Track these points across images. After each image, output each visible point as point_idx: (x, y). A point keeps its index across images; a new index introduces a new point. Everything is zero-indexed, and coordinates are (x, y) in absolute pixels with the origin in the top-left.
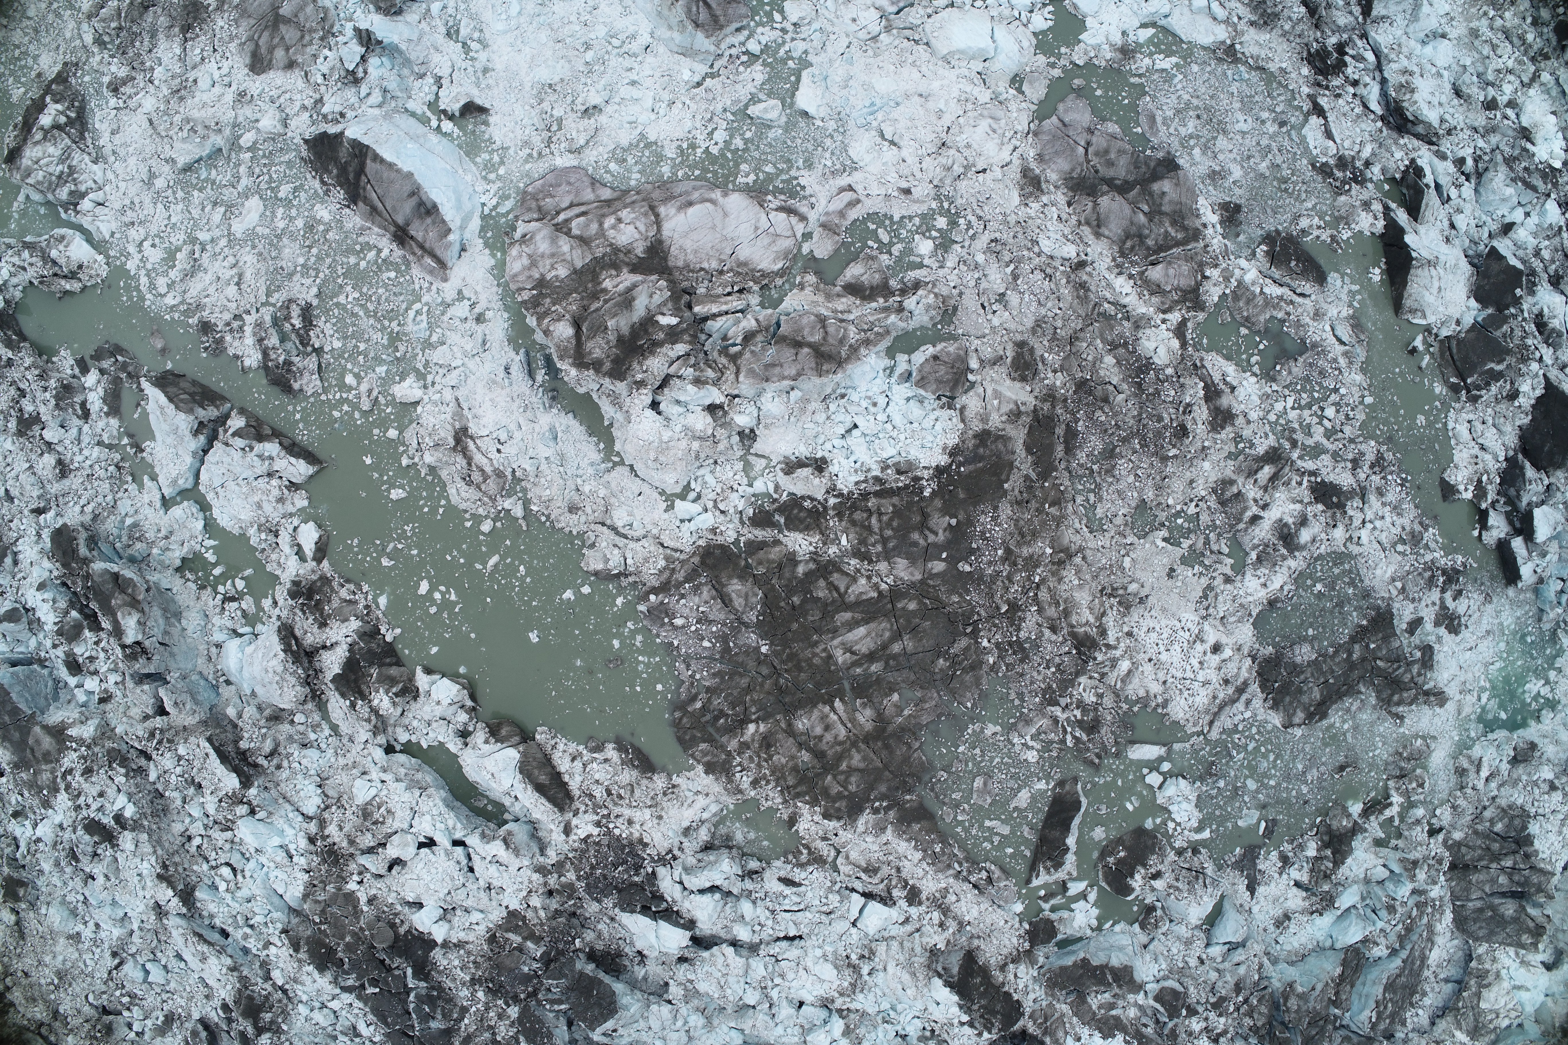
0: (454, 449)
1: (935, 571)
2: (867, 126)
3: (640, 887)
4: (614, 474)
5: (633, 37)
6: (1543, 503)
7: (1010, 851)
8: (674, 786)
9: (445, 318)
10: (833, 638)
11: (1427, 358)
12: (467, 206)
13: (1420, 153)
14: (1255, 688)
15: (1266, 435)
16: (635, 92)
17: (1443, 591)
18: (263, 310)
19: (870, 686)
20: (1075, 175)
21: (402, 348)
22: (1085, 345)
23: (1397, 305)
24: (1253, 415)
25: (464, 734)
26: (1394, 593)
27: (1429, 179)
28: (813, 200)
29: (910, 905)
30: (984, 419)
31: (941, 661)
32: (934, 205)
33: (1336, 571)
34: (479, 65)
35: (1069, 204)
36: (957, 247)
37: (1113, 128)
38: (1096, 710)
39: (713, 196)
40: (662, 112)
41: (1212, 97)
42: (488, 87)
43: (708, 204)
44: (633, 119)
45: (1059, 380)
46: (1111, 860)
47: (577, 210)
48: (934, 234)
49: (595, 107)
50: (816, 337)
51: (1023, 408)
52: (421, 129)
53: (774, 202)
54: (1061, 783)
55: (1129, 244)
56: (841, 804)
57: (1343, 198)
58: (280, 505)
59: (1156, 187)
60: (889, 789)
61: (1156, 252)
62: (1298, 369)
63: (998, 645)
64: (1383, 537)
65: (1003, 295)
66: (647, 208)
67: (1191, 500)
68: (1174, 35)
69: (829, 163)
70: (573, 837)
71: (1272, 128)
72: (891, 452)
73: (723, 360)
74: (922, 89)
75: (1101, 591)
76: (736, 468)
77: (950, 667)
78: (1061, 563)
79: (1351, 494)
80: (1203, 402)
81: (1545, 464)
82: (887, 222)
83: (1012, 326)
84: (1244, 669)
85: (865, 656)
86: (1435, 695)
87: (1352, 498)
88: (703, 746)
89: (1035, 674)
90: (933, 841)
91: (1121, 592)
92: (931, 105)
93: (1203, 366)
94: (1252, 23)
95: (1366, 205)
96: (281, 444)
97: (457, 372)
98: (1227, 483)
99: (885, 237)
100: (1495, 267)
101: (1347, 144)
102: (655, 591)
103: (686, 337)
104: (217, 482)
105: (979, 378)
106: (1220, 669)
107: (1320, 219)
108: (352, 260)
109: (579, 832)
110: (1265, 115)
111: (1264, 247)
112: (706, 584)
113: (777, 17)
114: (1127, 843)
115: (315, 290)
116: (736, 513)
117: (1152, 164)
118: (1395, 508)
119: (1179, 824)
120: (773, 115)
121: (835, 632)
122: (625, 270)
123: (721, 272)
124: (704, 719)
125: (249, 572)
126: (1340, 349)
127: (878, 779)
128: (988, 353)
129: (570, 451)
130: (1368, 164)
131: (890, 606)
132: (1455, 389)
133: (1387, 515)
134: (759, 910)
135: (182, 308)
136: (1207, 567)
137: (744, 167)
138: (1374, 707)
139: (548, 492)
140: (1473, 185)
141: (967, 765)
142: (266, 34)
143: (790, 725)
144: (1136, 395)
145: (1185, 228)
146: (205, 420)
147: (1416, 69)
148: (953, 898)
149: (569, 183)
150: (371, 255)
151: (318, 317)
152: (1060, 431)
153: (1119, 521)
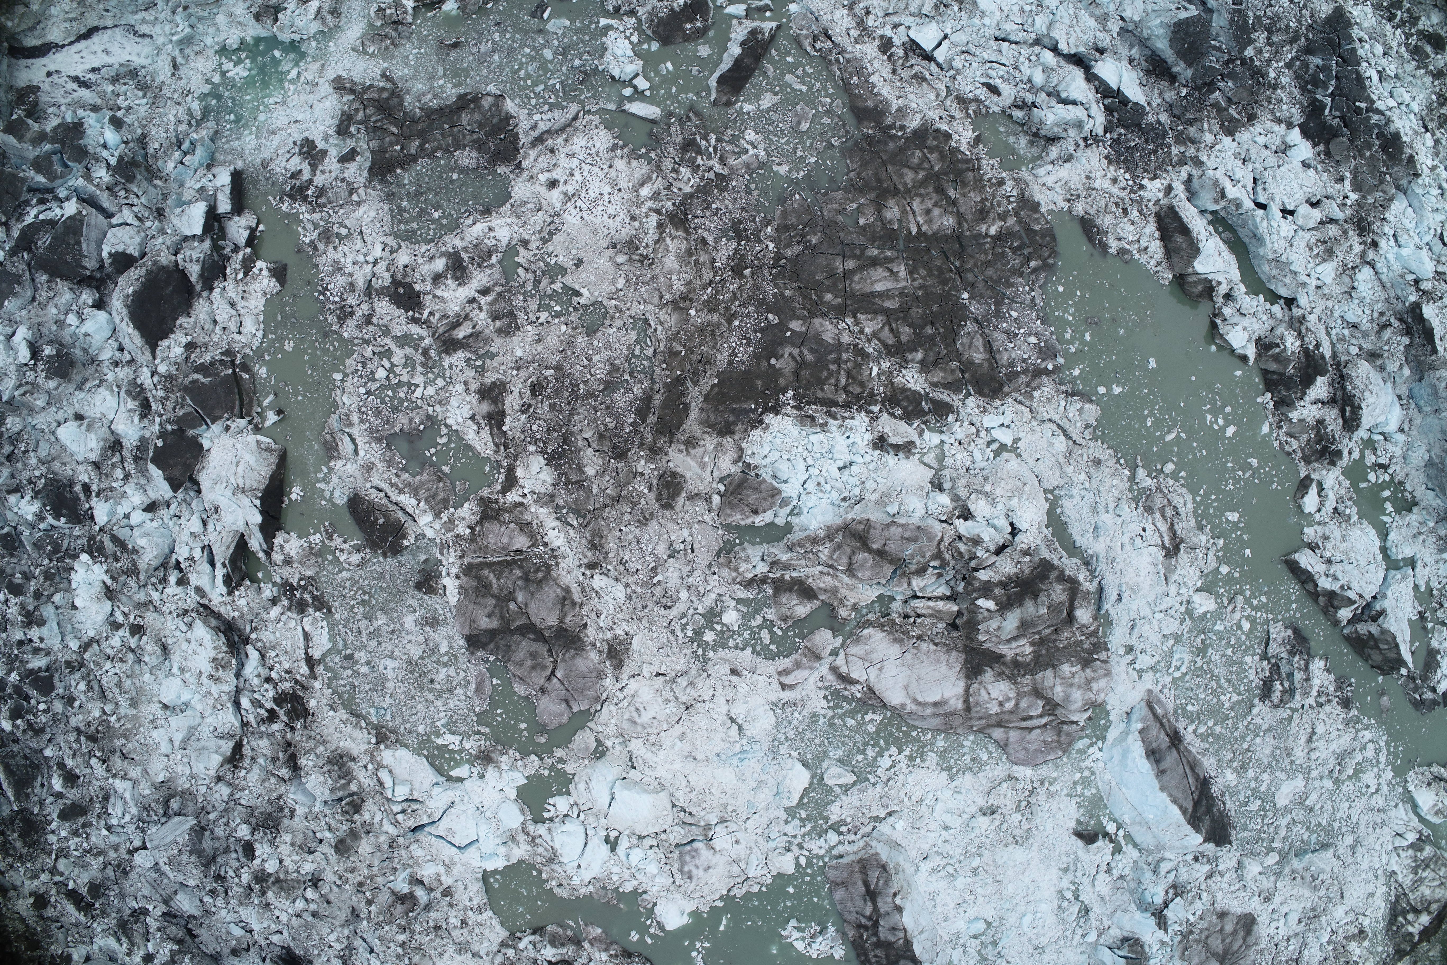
0: (1182, 541)
1: (800, 322)
2: (752, 741)
3: (1121, 123)
4: (1055, 484)
5: (934, 871)
6: (186, 238)
7: (789, 59)
8: (1069, 200)
9: (1157, 658)
10: (905, 288)
11: (266, 403)
12: (1117, 752)
13: (220, 599)
14: (524, 139)
15: (451, 367)
16: (948, 819)
17: (310, 182)
18: (1298, 706)
19: (881, 237)
20: (573, 652)
21: (1199, 641)
22: (609, 491)
23: (283, 459)
24: (460, 388)
25: (1228, 297)
26: (361, 191)
27: (220, 572)
28: (820, 684)
29: (891, 38)
30: (719, 446)
31: (814, 241)
32: (711, 654)
33: (414, 225)
34: (1070, 876)
35: (585, 626)
36: (701, 610)
37: (520, 689)
38: (682, 160)
39: (914, 707)
40: (931, 795)
41: (413, 697)
42: (1068, 855)
43: (921, 700)
44: (956, 795)
45: (641, 465)
46: (699, 24)
47: (1029, 724)
48: (718, 628)
49: (985, 814)
50: (861, 556)
51: (683, 447)
52: (1134, 831)
53: (857, 691)
54: (729, 104)
55: (540, 575)
56: (931, 142)
57: (309, 573)
58: (1327, 533)
59: (495, 624)
60: (886, 144)
61: (514, 562)
62: (402, 421)
63: (760, 242)
64: (359, 244)
65: (670, 556)
66: (974, 710)
67: (541, 324)
68: (432, 765)
69: (796, 714)
70: (1166, 182)
71: (362, 656)
72: (814, 438)
73: (947, 556)
74: (691, 765)
75: (652, 263)
76: (952, 460)
77: (807, 234)
78: (685, 298)
79: (382, 292)
80: (508, 411)
81: (175, 275)
82: (758, 648)
83: (670, 525)
84: (532, 158)
85: (881, 265)
86: (345, 89)
87: (382, 288)
88: (1037, 227)
89: (731, 206)
90: (858, 87)
91: (636, 258)
92: (687, 748)
93: (497, 445)
94: (354, 759)
95: (288, 561)
96: (1317, 585)
97: (1163, 607)
98: (503, 332)
99: (765, 635)
100: (177, 472)
101: (292, 624)
102: (1046, 372)
103: (977, 584)
104: (1372, 567)
105: (714, 485)
106: (555, 165)
107: (337, 559)
108: (1218, 729)
109: (1159, 185)
110: (364, 670)
111: (406, 542)
112: (1002, 366)
113: (803, 861)
114: (681, 34)
115: (1255, 711)
116: (962, 421)
117: (491, 646)
118: (339, 269)
119: (626, 37)
120: (835, 770)
121: (902, 293)
122: (1009, 658)
123: (920, 638)
124: (1031, 250)
125: (1363, 485)
126: (355, 431)
127: (894, 155)
128: (700, 507)
129: (1086, 513)
130: (274, 601)
131: (848, 302)
132: (245, 367)
133: (349, 265)
134: (1028, 72)
135: (1359, 726)
136: (542, 259)
137: (872, 729)
138: (408, 92)
139: (1114, 483)
140: (174, 557)
141: (812, 144)
142: (1235, 948)
143: (960, 224)
144: (572, 433)
145: (478, 578)
146: (1370, 622)
147: (205, 680)
148: (852, 32)
149: (1026, 750)
150: (1202, 730)
151: (1257, 687)
152: (652, 419)
153: (618, 323)
